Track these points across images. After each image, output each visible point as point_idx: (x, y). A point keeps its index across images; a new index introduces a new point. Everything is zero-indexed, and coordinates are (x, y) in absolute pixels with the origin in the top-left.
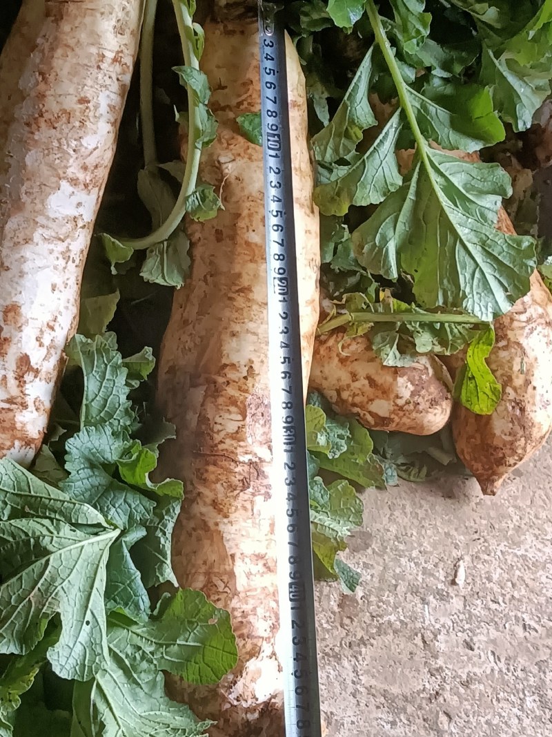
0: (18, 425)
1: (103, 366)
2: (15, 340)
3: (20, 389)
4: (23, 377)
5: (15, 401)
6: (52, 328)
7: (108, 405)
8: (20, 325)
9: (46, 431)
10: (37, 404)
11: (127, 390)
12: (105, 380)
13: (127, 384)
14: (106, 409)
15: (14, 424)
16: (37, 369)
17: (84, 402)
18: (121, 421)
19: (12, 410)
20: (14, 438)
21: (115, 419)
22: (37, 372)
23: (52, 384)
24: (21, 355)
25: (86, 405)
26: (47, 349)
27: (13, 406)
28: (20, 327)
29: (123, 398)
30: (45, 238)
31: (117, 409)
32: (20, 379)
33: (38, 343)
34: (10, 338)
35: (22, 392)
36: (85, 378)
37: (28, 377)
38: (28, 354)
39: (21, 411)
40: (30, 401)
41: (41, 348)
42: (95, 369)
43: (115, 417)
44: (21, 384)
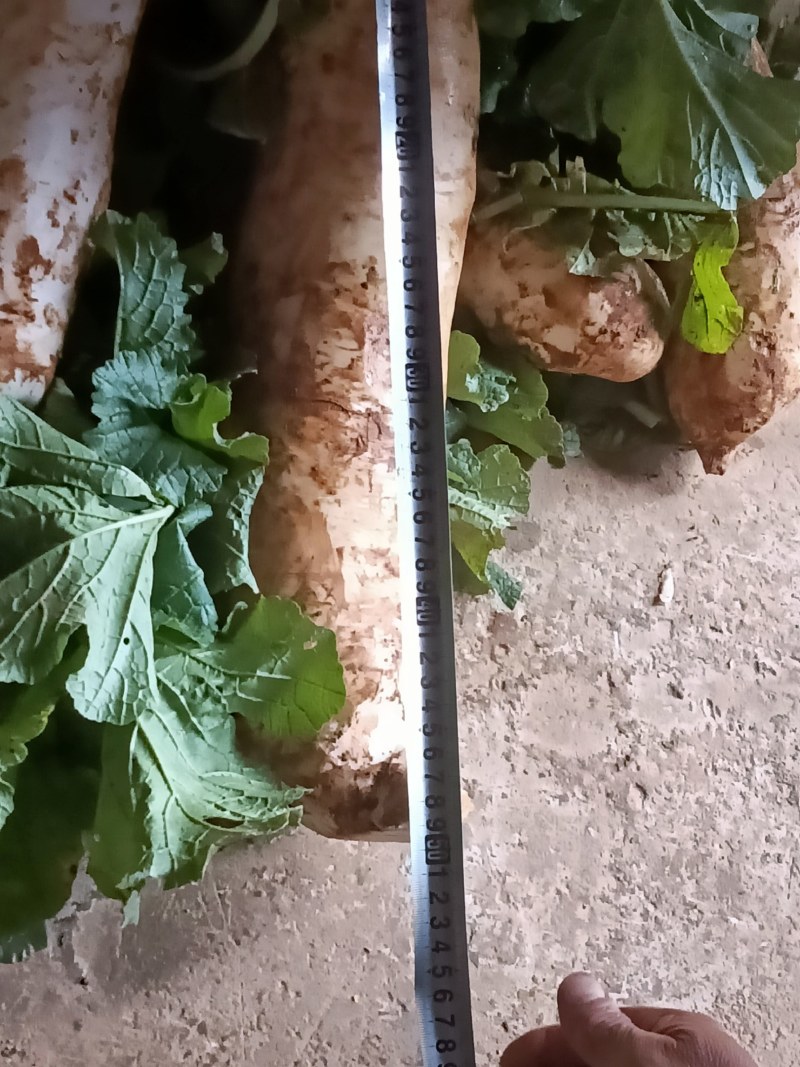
0: (20, 346)
1: (149, 260)
2: (15, 215)
3: (23, 290)
4: (28, 273)
5: (15, 308)
6: (72, 200)
7: (155, 319)
8: (23, 191)
9: (61, 356)
10: (48, 314)
11: (184, 298)
12: (152, 282)
13: (185, 289)
14: (153, 326)
15: (14, 344)
16: (49, 261)
17: (120, 313)
18: (175, 344)
19: (11, 322)
20: (13, 365)
21: (166, 342)
22: (48, 266)
23: (70, 286)
24: (25, 238)
25: (124, 320)
26: (64, 230)
27: (12, 317)
28: (24, 195)
29: (178, 311)
30: (62, 57)
31: (169, 326)
32: (23, 274)
33: (50, 221)
34: (9, 210)
35: (26, 295)
36: (122, 278)
37: (35, 273)
38: (35, 236)
39: (25, 325)
40: (37, 309)
41: (55, 229)
42: (136, 264)
43: (166, 338)
44: (26, 283)
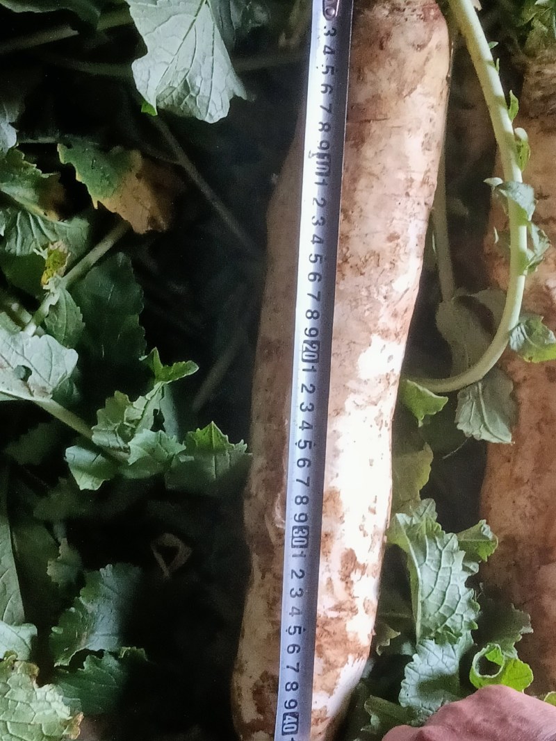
2: (338, 535)
3: (348, 592)
4: (349, 576)
5: (343, 607)
6: (374, 512)
7: (446, 598)
10: (366, 606)
12: (441, 569)
13: (465, 569)
14: (445, 603)
15: (346, 636)
16: (364, 564)
17: (420, 598)
19: (341, 619)
20: (347, 652)
21: (457, 614)
22: (364, 568)
23: (378, 577)
24: (346, 551)
25: (423, 603)
26: (372, 538)
28: (341, 517)
29: (463, 589)
30: (358, 405)
31: (458, 602)
32: (346, 578)
33: (362, 533)
34: (333, 532)
35: (350, 595)
36: (418, 570)
37: (355, 576)
38: (353, 549)
39: (351, 618)
40: (359, 603)
41: (366, 537)
42: (427, 558)
44: (349, 585)
